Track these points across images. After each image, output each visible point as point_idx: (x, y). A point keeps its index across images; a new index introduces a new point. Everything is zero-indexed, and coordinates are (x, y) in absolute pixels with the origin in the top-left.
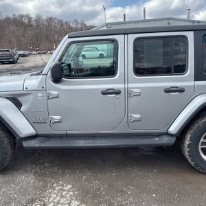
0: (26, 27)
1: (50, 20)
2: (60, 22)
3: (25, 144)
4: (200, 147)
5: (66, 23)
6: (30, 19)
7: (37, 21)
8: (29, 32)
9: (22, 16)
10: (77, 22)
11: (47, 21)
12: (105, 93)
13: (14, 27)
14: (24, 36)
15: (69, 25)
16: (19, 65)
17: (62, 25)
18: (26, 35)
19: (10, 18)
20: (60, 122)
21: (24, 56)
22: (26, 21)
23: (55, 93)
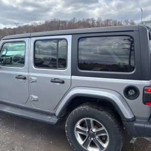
7: (98, 22)
9: (88, 20)
22: (91, 23)
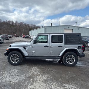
0: (11, 26)
1: (21, 23)
2: (25, 24)
3: (26, 58)
4: (66, 60)
5: (28, 25)
6: (13, 22)
7: (16, 23)
8: (12, 28)
10: (32, 24)
11: (20, 23)
12: (45, 46)
13: (6, 25)
14: (10, 29)
15: (29, 26)
16: (10, 41)
17: (26, 25)
18: (11, 29)
19: (4, 22)
20: (34, 53)
21: (10, 37)
22: (11, 23)
23: (34, 46)
